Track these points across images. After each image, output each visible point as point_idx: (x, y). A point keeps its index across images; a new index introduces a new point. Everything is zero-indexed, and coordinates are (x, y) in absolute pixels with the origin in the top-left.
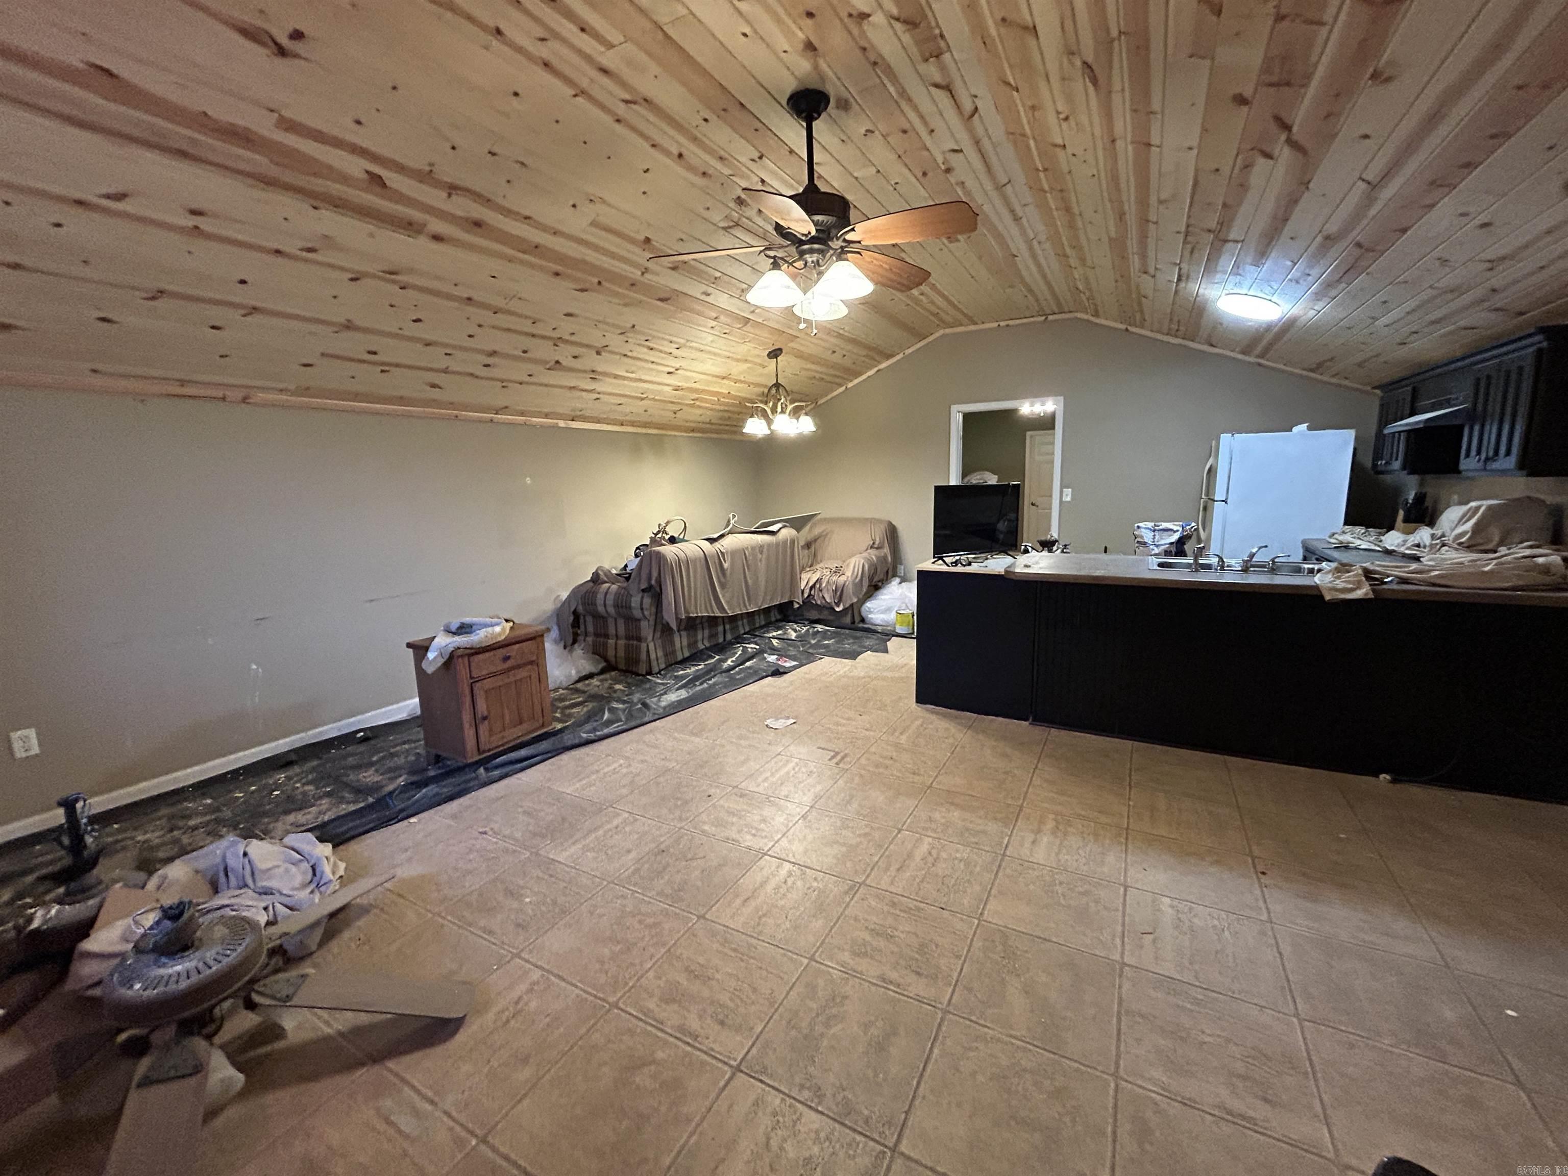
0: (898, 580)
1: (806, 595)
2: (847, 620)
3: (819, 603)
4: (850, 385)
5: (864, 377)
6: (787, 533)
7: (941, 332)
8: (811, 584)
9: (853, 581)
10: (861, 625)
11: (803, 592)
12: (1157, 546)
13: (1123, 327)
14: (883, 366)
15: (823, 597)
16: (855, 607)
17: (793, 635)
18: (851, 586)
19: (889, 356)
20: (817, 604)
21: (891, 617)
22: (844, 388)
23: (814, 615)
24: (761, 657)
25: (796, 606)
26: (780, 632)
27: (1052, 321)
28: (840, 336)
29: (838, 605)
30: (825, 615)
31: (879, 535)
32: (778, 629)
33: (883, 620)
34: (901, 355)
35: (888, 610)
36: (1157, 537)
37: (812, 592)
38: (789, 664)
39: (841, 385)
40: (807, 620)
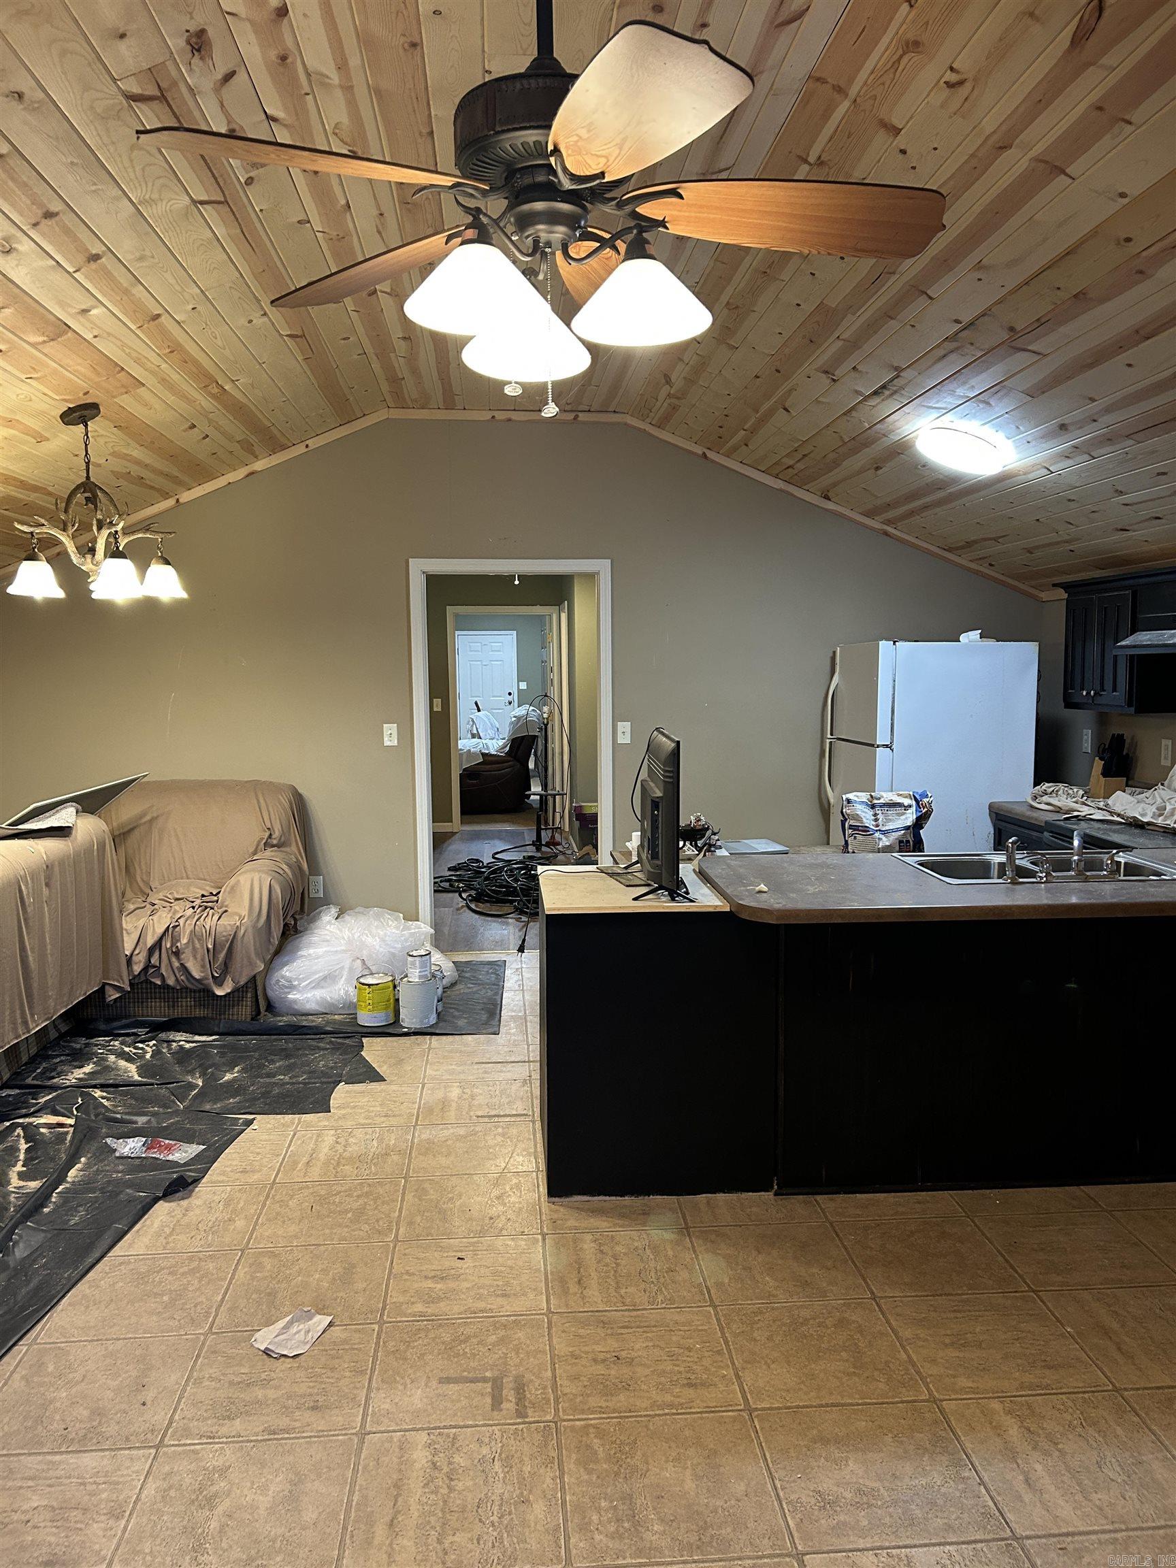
0: (334, 911)
1: (137, 969)
2: (243, 1012)
3: (171, 981)
4: (186, 497)
5: (220, 482)
6: (87, 828)
7: (381, 415)
8: (150, 942)
9: (254, 927)
10: (271, 1019)
11: (129, 960)
12: (885, 833)
13: (699, 450)
14: (259, 465)
15: (184, 968)
16: (258, 978)
17: (132, 1071)
18: (250, 939)
19: (276, 446)
20: (165, 986)
21: (341, 990)
22: (170, 502)
23: (157, 1011)
24: (94, 1146)
25: (113, 995)
26: (88, 1069)
27: (584, 423)
28: (221, 396)
29: (219, 982)
30: (184, 1008)
31: (277, 817)
32: (79, 1058)
33: (323, 1001)
34: (300, 449)
35: (329, 978)
36: (880, 817)
37: (154, 960)
38: (184, 1153)
39: (166, 496)
40: (141, 1024)
